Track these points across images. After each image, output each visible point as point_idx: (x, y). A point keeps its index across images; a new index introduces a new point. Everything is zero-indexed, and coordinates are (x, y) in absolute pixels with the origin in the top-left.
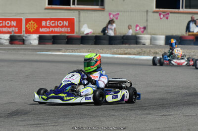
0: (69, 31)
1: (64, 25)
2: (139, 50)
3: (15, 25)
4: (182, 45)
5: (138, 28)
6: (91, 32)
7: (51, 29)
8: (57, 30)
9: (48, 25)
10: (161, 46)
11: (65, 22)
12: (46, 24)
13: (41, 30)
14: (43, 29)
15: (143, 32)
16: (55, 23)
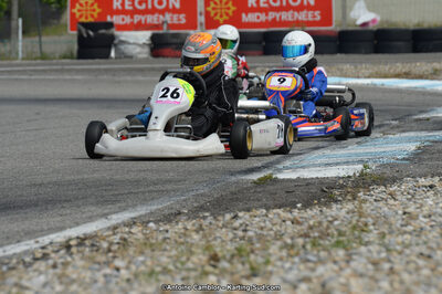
1: (305, 3)
3: (178, 6)
7: (272, 15)
8: (285, 16)
9: (262, 5)
12: (258, 2)
13: (246, 18)
14: (250, 15)
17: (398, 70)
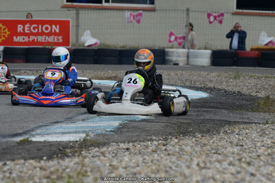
0: (61, 41)
1: (53, 31)
5: (173, 38)
6: (96, 44)
7: (32, 38)
8: (41, 39)
9: (26, 31)
11: (54, 26)
12: (24, 29)
13: (16, 39)
14: (18, 38)
15: (180, 45)
16: (38, 28)
17: (109, 75)
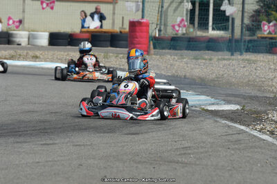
2: (12, 52)
4: (72, 46)
5: (11, 22)
10: (42, 47)
15: (17, 27)
